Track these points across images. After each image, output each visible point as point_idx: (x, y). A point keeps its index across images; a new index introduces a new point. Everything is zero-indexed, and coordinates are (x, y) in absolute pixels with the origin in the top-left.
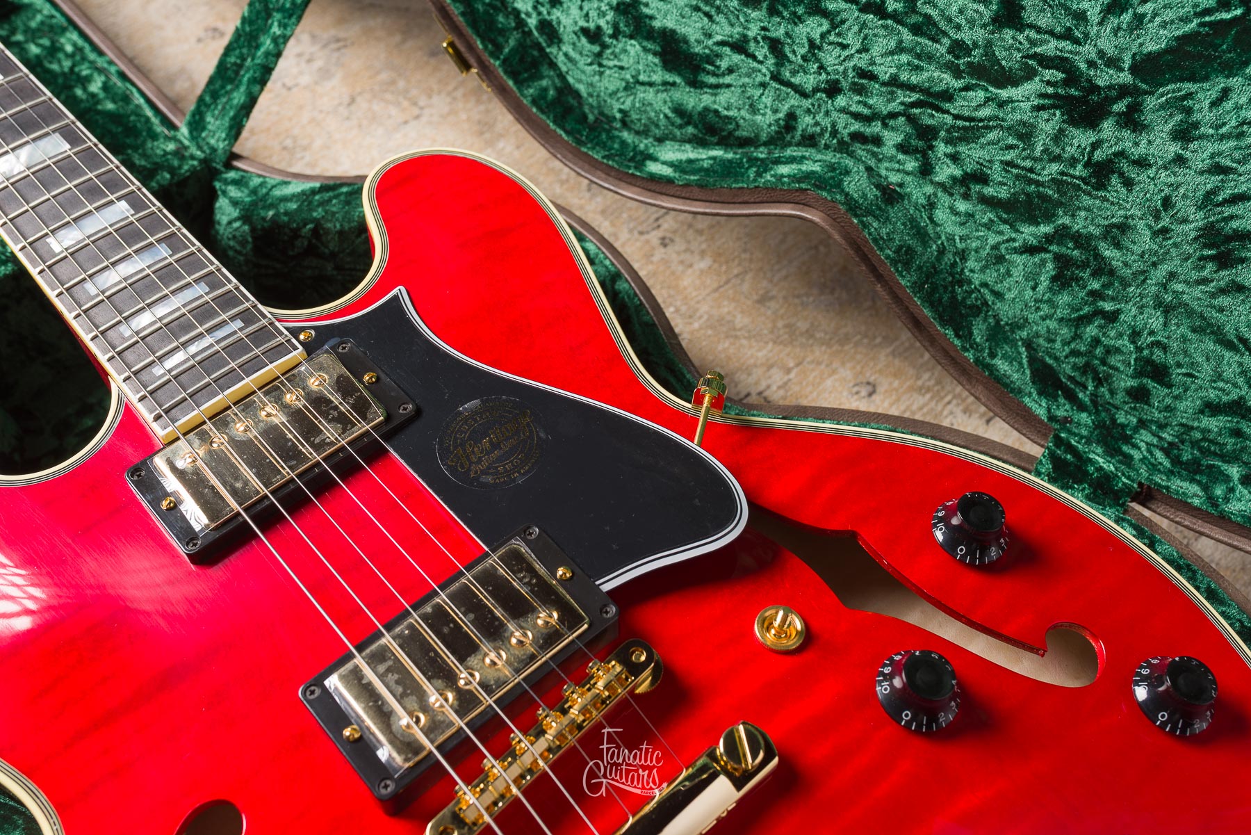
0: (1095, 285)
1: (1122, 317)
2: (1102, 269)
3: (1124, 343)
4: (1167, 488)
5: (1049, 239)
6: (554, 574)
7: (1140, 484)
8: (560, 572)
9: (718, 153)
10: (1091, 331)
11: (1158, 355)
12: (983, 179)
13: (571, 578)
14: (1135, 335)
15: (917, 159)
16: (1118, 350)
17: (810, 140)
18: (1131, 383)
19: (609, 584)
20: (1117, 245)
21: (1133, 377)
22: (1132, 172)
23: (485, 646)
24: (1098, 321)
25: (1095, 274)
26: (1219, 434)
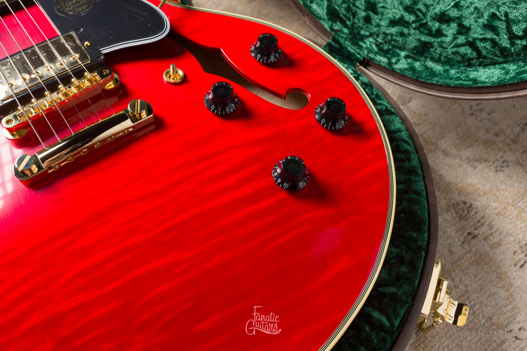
4: (374, 59)
6: (83, 44)
7: (364, 58)
8: (86, 43)
13: (90, 46)
18: (364, 14)
19: (106, 50)
21: (364, 11)
23: (47, 64)
26: (396, 36)
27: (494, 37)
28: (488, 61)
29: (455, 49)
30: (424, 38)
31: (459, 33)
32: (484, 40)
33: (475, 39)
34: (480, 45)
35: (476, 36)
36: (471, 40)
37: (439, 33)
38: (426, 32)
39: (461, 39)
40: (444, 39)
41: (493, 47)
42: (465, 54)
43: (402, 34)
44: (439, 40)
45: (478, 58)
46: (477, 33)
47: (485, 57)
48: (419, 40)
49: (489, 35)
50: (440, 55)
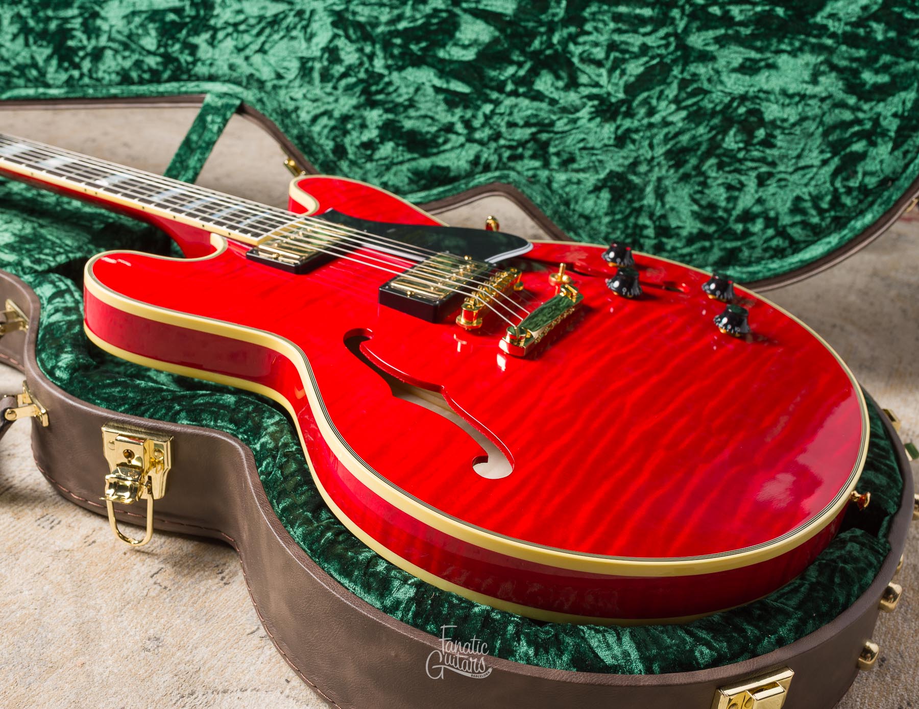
0: (629, 196)
1: (645, 209)
2: (631, 187)
3: (648, 222)
5: (605, 180)
9: (441, 189)
10: (632, 220)
11: (663, 223)
12: (572, 160)
14: (651, 216)
15: (540, 160)
16: (645, 227)
17: (487, 168)
18: (653, 242)
20: (635, 174)
21: (655, 238)
22: (635, 136)
24: (635, 214)
25: (628, 192)
26: (697, 253)
27: (803, 218)
28: (802, 245)
29: (765, 245)
30: (729, 245)
31: (767, 227)
32: (793, 225)
33: (784, 227)
34: (792, 231)
35: (784, 223)
36: (781, 229)
37: (746, 233)
38: (732, 237)
39: (770, 232)
40: (752, 239)
41: (803, 229)
42: (778, 246)
43: (703, 249)
44: (747, 241)
45: (790, 246)
46: (786, 220)
47: (798, 242)
48: (725, 249)
49: (798, 218)
50: (750, 257)
